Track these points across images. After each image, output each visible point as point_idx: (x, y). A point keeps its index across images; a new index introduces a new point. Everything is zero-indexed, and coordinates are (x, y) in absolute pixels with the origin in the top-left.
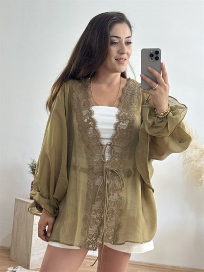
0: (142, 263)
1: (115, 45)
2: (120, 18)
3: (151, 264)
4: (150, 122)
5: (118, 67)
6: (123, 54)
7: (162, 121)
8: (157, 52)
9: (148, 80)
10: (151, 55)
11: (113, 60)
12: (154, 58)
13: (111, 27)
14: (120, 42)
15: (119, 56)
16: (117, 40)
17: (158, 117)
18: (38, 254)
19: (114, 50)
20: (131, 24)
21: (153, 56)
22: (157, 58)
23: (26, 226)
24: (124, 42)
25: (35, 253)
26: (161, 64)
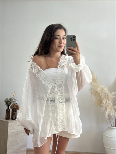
0: (69, 151)
1: (58, 39)
3: (74, 152)
6: (61, 43)
8: (74, 37)
9: (70, 51)
10: (71, 39)
11: (57, 47)
12: (72, 40)
14: (60, 38)
15: (59, 45)
16: (58, 37)
18: (11, 149)
19: (57, 41)
22: (74, 40)
23: (4, 134)
24: (62, 38)
25: (9, 149)
26: (76, 42)
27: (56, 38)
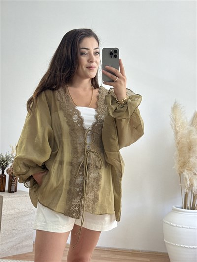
1: (85, 55)
2: (88, 33)
4: (114, 107)
5: (88, 73)
6: (92, 62)
7: (123, 107)
8: (116, 51)
9: (109, 74)
10: (111, 54)
12: (113, 56)
13: (80, 41)
14: (89, 53)
15: (89, 65)
16: (86, 51)
17: (119, 104)
18: (7, 243)
20: (98, 37)
21: (112, 54)
22: (116, 56)
24: (92, 52)
26: (119, 61)
27: (82, 53)
